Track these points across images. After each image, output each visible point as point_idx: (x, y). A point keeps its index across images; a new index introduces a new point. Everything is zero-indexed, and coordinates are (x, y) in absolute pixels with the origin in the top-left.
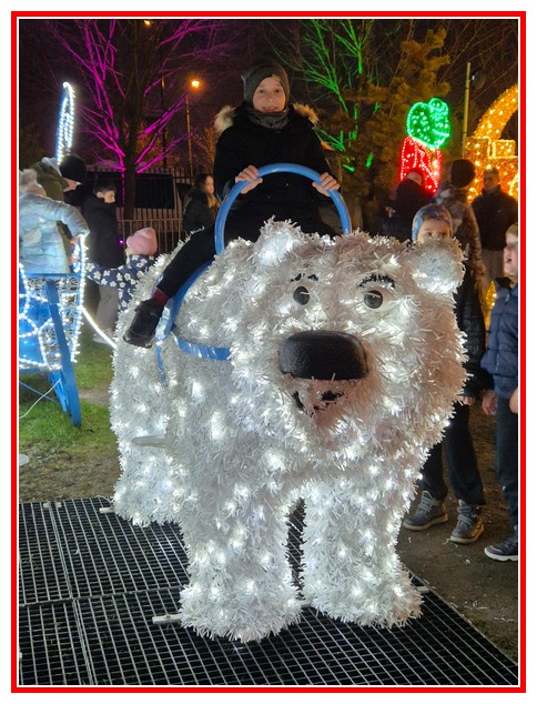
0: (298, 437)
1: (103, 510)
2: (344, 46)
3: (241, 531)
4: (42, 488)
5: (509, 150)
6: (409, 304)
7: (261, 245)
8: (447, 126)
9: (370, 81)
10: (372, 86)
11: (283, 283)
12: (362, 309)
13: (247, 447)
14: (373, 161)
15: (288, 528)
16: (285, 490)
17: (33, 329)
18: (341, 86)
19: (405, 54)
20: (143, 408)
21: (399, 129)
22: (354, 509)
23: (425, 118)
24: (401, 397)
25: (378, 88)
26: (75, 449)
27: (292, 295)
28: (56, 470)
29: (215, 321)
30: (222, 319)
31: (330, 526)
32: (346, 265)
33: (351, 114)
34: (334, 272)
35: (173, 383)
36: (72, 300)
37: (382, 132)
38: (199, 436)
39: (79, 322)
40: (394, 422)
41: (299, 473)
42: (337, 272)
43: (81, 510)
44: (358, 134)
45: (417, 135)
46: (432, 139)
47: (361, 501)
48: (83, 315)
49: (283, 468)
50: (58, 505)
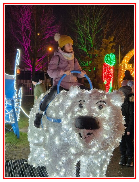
0: (80, 145)
1: (25, 163)
2: (88, 40)
3: (63, 170)
4: (8, 156)
5: (131, 66)
6: (110, 108)
7: (70, 92)
8: (115, 60)
9: (94, 49)
10: (95, 50)
11: (76, 102)
12: (97, 110)
13: (65, 146)
14: (95, 69)
15: (76, 169)
16: (75, 159)
17: (7, 112)
18: (87, 50)
19: (103, 42)
20: (36, 135)
21: (102, 61)
22: (94, 164)
23: (109, 58)
24: (108, 134)
25: (97, 51)
26: (18, 145)
27: (78, 106)
28: (12, 151)
29: (57, 112)
30: (59, 112)
31: (88, 168)
32: (93, 98)
33: (90, 57)
34: (90, 100)
35: (45, 128)
36: (18, 105)
37: (98, 62)
38: (52, 143)
39: (19, 111)
40: (106, 141)
41: (79, 154)
42: (91, 100)
43: (19, 163)
44: (92, 62)
45: (107, 62)
46: (111, 64)
47: (96, 161)
48: (21, 108)
49: (75, 152)
50: (13, 161)
